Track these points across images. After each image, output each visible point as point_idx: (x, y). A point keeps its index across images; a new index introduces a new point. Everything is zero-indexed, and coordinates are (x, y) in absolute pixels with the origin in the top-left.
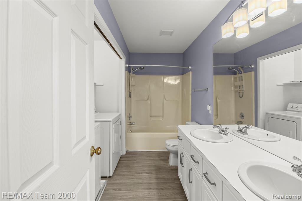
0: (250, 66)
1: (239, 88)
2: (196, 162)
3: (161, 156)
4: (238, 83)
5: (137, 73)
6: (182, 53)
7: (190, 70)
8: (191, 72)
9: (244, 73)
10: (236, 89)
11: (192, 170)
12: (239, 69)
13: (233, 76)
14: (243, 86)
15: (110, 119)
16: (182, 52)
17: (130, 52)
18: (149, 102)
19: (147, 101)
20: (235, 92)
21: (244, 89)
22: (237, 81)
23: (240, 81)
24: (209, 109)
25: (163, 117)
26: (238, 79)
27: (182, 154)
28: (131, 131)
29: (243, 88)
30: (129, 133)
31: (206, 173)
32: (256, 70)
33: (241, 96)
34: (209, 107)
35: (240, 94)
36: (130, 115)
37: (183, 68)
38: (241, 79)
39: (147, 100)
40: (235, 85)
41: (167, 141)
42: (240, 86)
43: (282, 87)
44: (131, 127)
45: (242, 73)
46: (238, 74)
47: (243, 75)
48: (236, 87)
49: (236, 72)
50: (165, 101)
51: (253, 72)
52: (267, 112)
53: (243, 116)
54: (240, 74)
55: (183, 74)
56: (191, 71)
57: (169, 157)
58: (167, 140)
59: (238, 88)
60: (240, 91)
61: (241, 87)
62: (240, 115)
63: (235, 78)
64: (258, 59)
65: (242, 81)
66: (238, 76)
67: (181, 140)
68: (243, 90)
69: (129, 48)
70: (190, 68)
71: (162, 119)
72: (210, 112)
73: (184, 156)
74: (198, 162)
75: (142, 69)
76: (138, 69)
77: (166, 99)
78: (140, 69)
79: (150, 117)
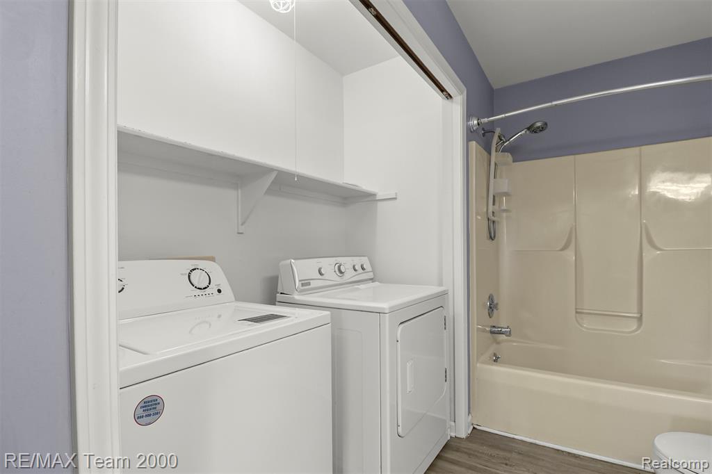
5: (518, 153)
15: (384, 305)
17: (495, 87)
18: (570, 255)
19: (564, 253)
25: (640, 319)
28: (495, 355)
30: (484, 362)
36: (491, 298)
39: (565, 248)
44: (498, 343)
50: (649, 255)
69: (486, 72)
71: (635, 327)
75: (538, 128)
76: (523, 132)
77: (658, 245)
78: (528, 132)
79: (577, 312)
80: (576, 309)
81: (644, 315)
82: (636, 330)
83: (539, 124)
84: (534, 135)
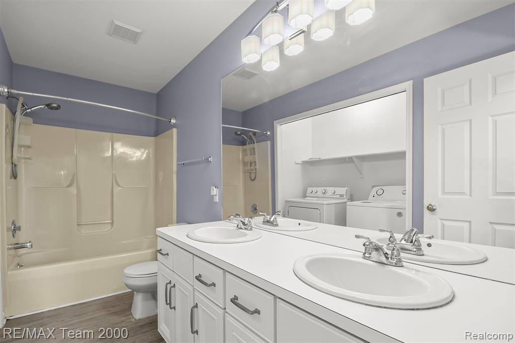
0: (265, 133)
1: (251, 166)
2: (210, 285)
3: (112, 307)
4: (249, 158)
5: (37, 118)
6: (155, 94)
7: (174, 126)
8: (175, 130)
9: (257, 142)
10: (246, 168)
11: (197, 307)
12: (251, 136)
13: (241, 147)
14: (255, 162)
16: (156, 91)
18: (73, 190)
19: (69, 189)
20: (245, 172)
21: (257, 167)
22: (247, 155)
23: (251, 155)
24: (215, 194)
25: (112, 223)
26: (248, 152)
27: (170, 283)
28: (19, 265)
29: (255, 165)
31: (236, 298)
32: (272, 139)
33: (253, 178)
34: (215, 189)
35: (251, 176)
36: (14, 224)
37: (157, 119)
38: (253, 152)
39: (69, 186)
40: (245, 161)
41: (127, 268)
42: (251, 163)
43: (300, 165)
44: (19, 256)
45: (254, 143)
46: (249, 144)
47: (256, 145)
48: (245, 164)
49: (246, 140)
50: (117, 190)
51: (269, 142)
52: (287, 199)
53: (256, 209)
54: (252, 143)
55: (156, 134)
56: (175, 128)
57: (131, 304)
58: (125, 268)
59: (249, 166)
60: (252, 170)
61: (253, 165)
62: (252, 208)
63: (244, 151)
64: (275, 122)
65: (255, 154)
66: (248, 147)
67: (168, 254)
68: (256, 169)
70: (173, 121)
71: (110, 228)
72: (217, 199)
73: (174, 286)
74: (214, 285)
75: (54, 107)
76: (43, 106)
77: (121, 185)
78: (46, 108)
79: (78, 225)
80: (77, 223)
81: (114, 221)
82: (111, 229)
83: (55, 105)
84: (52, 110)
